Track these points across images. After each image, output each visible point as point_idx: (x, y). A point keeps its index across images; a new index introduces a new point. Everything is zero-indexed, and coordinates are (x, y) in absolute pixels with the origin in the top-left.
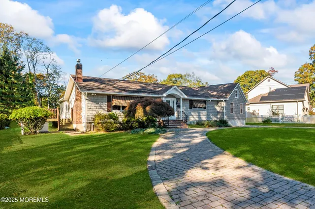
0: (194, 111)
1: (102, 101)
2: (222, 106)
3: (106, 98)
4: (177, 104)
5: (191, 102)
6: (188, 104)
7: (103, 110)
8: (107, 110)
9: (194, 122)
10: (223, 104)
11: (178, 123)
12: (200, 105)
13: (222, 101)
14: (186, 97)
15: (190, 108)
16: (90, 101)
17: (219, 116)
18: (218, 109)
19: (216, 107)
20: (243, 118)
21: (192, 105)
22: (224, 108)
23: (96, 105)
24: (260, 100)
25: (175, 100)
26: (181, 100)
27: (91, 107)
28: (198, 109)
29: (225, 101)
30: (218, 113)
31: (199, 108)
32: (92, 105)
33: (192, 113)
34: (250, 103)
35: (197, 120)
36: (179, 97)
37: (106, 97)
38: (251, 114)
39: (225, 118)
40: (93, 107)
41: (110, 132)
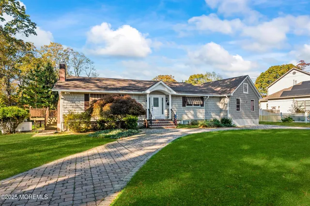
0: (188, 109)
1: (78, 99)
2: (226, 102)
3: (83, 97)
4: (166, 101)
5: (184, 98)
6: (180, 101)
7: (80, 108)
8: (84, 109)
9: (188, 122)
10: (227, 100)
11: (165, 123)
12: (195, 102)
13: (225, 97)
14: (175, 93)
15: (184, 105)
16: (65, 100)
17: (222, 115)
18: (221, 106)
19: (218, 104)
20: (256, 116)
21: (185, 102)
22: (227, 105)
23: (73, 104)
24: (281, 96)
25: (164, 97)
26: (170, 97)
27: (67, 107)
28: (193, 106)
29: (229, 97)
30: (221, 110)
31: (195, 105)
32: (68, 104)
33: (186, 111)
34: (269, 100)
35: (193, 119)
36: (167, 94)
37: (84, 95)
38: (268, 111)
39: (229, 116)
40: (69, 107)
41: (81, 132)
